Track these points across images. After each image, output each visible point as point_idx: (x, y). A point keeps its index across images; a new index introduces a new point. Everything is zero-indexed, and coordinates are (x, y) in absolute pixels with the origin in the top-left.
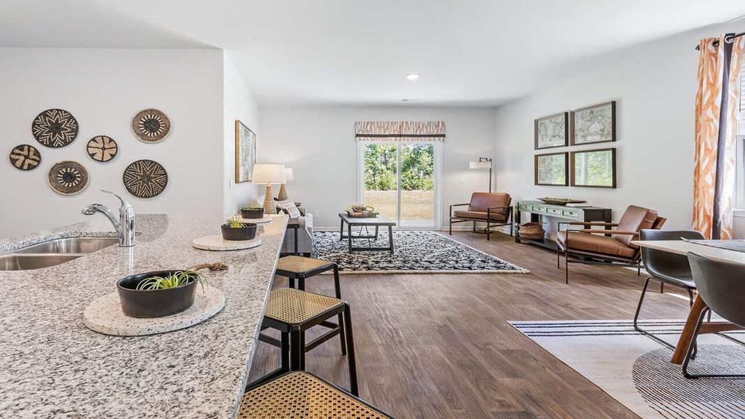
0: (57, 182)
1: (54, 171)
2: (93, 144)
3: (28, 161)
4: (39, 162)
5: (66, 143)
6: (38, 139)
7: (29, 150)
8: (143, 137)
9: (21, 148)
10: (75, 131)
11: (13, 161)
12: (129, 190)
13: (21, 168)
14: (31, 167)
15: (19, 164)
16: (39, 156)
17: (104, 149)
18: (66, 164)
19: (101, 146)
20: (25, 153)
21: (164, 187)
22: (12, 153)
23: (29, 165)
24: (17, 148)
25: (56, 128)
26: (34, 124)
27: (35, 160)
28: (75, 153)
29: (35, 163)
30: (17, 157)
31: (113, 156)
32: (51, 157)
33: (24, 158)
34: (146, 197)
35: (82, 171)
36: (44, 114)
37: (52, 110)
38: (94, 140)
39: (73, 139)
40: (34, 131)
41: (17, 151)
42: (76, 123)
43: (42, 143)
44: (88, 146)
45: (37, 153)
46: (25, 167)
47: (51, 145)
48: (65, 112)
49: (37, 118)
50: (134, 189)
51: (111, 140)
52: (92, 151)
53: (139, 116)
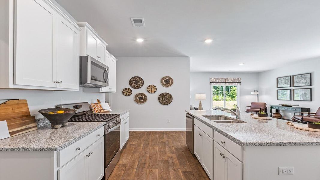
0: (137, 100)
1: (136, 96)
2: (149, 88)
3: (128, 93)
4: (131, 93)
5: (140, 87)
6: (131, 86)
7: (128, 90)
8: (165, 85)
9: (126, 89)
10: (143, 83)
11: (123, 93)
12: (160, 102)
13: (126, 95)
14: (129, 95)
15: (125, 94)
16: (132, 92)
17: (152, 89)
18: (140, 94)
19: (151, 88)
20: (127, 90)
21: (171, 101)
22: (123, 91)
23: (128, 94)
24: (125, 89)
25: (137, 82)
26: (130, 81)
27: (130, 93)
28: (143, 90)
29: (130, 94)
30: (125, 92)
31: (155, 91)
32: (135, 92)
33: (127, 92)
34: (165, 104)
35: (145, 96)
36: (133, 78)
37: (135, 77)
38: (149, 86)
39: (142, 86)
40: (130, 83)
41: (125, 90)
42: (143, 81)
43: (132, 87)
44: (147, 88)
45: (131, 91)
46: (127, 95)
47: (135, 88)
48: (140, 77)
49: (131, 79)
50: (162, 102)
51: (154, 86)
52: (148, 90)
53: (163, 79)
